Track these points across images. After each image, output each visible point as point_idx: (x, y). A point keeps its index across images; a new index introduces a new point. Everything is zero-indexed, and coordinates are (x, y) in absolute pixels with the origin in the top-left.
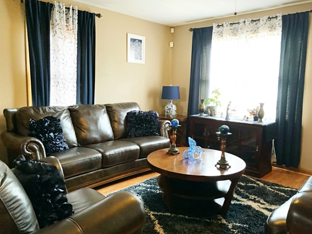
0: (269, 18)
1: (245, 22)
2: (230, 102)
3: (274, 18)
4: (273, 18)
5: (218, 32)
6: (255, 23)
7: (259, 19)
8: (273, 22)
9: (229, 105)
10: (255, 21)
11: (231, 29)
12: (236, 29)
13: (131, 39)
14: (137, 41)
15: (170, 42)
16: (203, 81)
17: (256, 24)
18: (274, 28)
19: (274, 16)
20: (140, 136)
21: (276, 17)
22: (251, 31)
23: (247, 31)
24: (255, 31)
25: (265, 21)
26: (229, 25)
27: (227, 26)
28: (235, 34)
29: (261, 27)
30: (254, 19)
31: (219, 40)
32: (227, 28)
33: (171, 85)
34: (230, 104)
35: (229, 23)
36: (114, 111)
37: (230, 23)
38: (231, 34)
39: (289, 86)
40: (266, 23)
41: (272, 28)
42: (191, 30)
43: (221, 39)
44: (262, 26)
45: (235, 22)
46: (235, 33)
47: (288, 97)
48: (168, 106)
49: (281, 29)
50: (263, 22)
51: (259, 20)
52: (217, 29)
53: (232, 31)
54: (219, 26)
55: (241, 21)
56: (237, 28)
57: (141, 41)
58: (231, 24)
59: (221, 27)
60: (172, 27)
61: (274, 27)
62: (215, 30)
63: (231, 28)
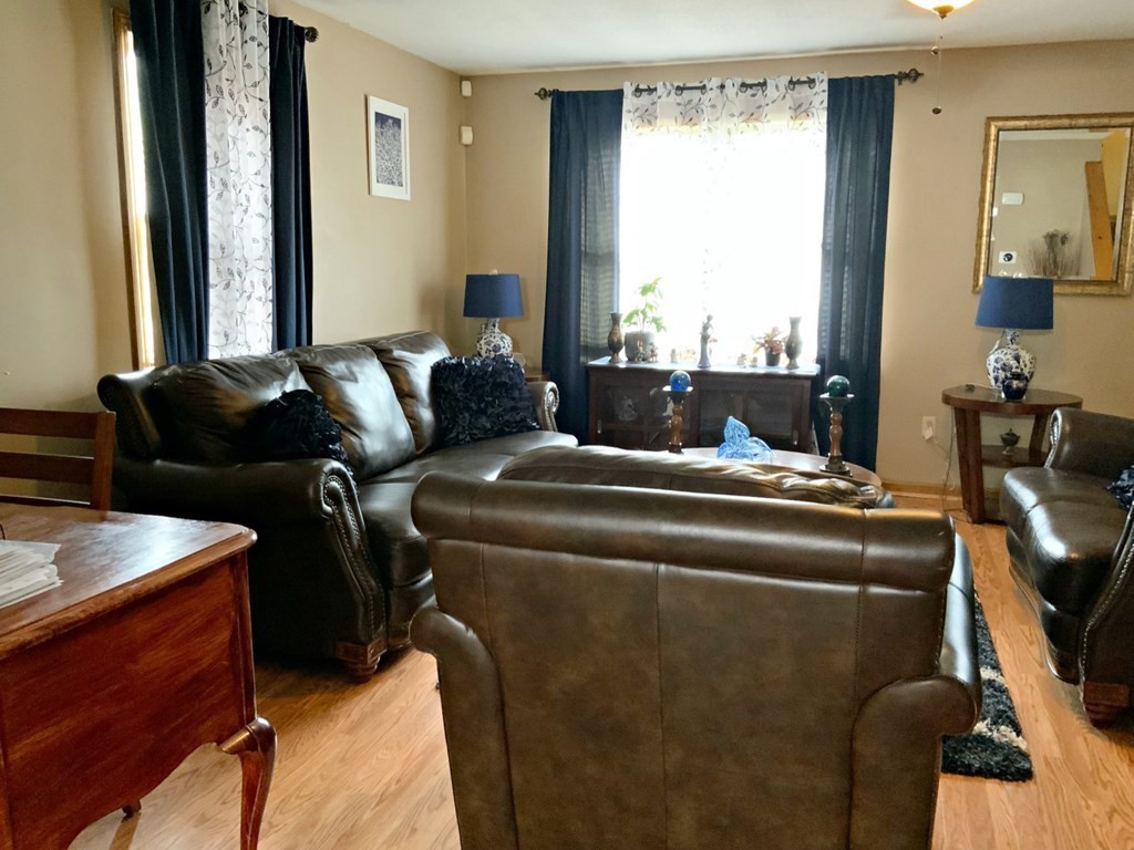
0: (791, 82)
1: (722, 87)
2: (709, 318)
3: (804, 82)
4: (799, 82)
5: (637, 110)
6: (750, 92)
7: (762, 81)
8: (799, 93)
9: (705, 328)
10: (751, 86)
11: (679, 104)
12: (693, 104)
13: (377, 114)
14: (390, 121)
15: (463, 128)
16: (596, 256)
17: (754, 95)
18: (805, 111)
19: (804, 79)
20: (486, 438)
21: (811, 82)
22: (741, 114)
23: (733, 115)
24: (752, 115)
25: (782, 89)
26: (673, 92)
27: (669, 93)
28: (691, 119)
29: (771, 105)
30: (749, 82)
31: (640, 134)
32: (666, 100)
33: (495, 272)
34: (711, 322)
35: (672, 85)
36: (398, 363)
37: (676, 84)
38: (680, 119)
39: (846, 268)
40: (784, 97)
41: (800, 110)
42: (543, 94)
43: (646, 130)
44: (775, 104)
45: (688, 85)
46: (689, 115)
47: (845, 296)
48: (492, 339)
49: (823, 117)
50: (777, 94)
51: (763, 85)
52: (635, 100)
53: (681, 108)
54: (638, 91)
55: (715, 82)
56: (695, 101)
57: (397, 122)
58: (678, 88)
59: (645, 94)
60: (463, 78)
61: (803, 108)
62: (629, 102)
63: (679, 99)
